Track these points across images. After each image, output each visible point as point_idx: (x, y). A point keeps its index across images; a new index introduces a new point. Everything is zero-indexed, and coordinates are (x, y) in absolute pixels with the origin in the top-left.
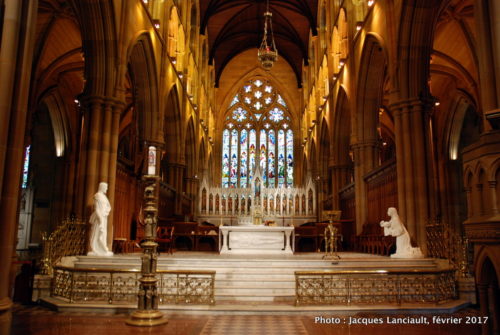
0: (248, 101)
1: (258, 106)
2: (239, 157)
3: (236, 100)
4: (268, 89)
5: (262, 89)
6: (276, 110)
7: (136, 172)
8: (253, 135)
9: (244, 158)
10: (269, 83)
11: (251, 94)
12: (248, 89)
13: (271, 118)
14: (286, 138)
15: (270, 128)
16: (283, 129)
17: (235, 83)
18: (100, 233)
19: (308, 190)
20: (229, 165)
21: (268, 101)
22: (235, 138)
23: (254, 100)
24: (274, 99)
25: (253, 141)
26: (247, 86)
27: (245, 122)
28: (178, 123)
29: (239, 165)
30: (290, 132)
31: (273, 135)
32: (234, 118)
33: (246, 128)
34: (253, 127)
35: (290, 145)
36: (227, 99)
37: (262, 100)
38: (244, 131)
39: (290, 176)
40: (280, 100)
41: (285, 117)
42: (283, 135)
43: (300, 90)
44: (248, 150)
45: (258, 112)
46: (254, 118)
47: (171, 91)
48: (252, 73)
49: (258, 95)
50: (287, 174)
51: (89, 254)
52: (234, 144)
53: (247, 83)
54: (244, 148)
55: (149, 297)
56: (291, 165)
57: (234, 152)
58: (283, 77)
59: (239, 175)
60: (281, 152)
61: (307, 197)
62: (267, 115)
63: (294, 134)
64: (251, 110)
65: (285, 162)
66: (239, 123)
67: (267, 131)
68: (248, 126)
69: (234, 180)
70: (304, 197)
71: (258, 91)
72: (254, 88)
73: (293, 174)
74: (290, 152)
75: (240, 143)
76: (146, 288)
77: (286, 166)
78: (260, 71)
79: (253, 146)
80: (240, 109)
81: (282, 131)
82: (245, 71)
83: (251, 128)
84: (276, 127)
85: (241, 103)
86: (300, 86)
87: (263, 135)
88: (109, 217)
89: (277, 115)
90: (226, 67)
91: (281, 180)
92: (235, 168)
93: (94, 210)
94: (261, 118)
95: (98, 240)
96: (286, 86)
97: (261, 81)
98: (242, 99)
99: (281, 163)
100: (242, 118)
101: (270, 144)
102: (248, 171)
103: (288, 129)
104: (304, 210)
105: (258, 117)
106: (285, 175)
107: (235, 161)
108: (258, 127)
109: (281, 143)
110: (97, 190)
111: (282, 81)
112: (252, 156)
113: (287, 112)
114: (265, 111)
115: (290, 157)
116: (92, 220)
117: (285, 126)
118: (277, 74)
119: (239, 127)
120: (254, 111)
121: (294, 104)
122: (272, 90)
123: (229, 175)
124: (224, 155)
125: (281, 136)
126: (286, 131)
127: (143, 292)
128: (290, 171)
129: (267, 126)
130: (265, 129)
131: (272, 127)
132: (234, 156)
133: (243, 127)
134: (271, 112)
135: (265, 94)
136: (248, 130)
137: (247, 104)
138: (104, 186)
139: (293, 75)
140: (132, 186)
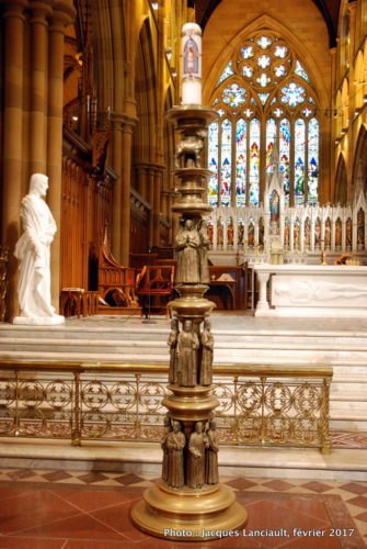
0: (248, 72)
1: (263, 80)
2: (234, 163)
3: (228, 71)
4: (280, 52)
5: (270, 50)
6: (293, 86)
7: (94, 165)
8: (255, 126)
9: (241, 165)
10: (282, 41)
11: (252, 60)
12: (248, 53)
13: (284, 100)
14: (307, 132)
15: (282, 117)
16: (303, 116)
17: (228, 43)
18: (38, 276)
19: (356, 210)
20: (219, 176)
21: (280, 72)
22: (227, 132)
23: (257, 71)
24: (290, 67)
25: (255, 138)
26: (246, 47)
27: (243, 107)
28: (151, 92)
29: (233, 175)
30: (314, 121)
31: (287, 128)
32: (226, 100)
33: (244, 117)
34: (256, 116)
35: (314, 144)
36: (214, 70)
37: (270, 71)
38: (241, 122)
39: (313, 193)
40: (299, 70)
41: (306, 98)
42: (303, 127)
43: (333, 51)
44: (248, 152)
45: (263, 91)
46: (257, 99)
47: (142, 30)
48: (255, 25)
49: (264, 62)
50: (308, 189)
51: (17, 319)
52: (227, 143)
53: (247, 42)
54: (241, 148)
55: (196, 452)
56: (314, 175)
57: (227, 155)
58: (304, 31)
59: (234, 190)
60: (299, 154)
61: (355, 221)
62: (278, 95)
63: (321, 125)
64: (252, 88)
65: (306, 170)
66: (234, 109)
67: (277, 121)
68: (248, 113)
69: (226, 198)
70: (349, 221)
71: (265, 54)
72: (258, 51)
73: (318, 190)
74: (314, 155)
75: (235, 140)
76: (187, 429)
77: (306, 177)
78: (267, 21)
79: (255, 145)
80: (235, 86)
81: (301, 121)
82: (243, 22)
83: (252, 117)
84: (293, 114)
85: (237, 77)
86: (333, 44)
87: (271, 127)
88: (52, 246)
89: (293, 95)
90: (213, 16)
91: (299, 199)
92: (228, 181)
93: (23, 231)
94: (269, 100)
95: (35, 292)
96: (309, 45)
97: (269, 38)
98: (237, 69)
99: (299, 172)
100: (238, 100)
101: (282, 142)
102: (248, 185)
103: (311, 117)
104: (349, 242)
105: (263, 98)
106: (305, 190)
107: (227, 169)
108: (262, 114)
109: (299, 141)
110: (26, 190)
111: (303, 36)
112: (255, 161)
113: (311, 89)
114: (275, 89)
115: (313, 162)
116: (19, 251)
117: (308, 112)
118: (294, 26)
119: (233, 115)
120: (257, 89)
121: (322, 75)
122: (287, 54)
123: (219, 192)
124: (210, 161)
125: (300, 129)
126: (307, 120)
127: (178, 439)
128: (313, 185)
129: (278, 113)
130: (274, 117)
131: (286, 115)
132: (226, 162)
133: (241, 116)
134: (284, 90)
135: (274, 60)
136: (248, 120)
137: (245, 78)
138: (41, 181)
139: (323, 25)
140: (89, 193)
